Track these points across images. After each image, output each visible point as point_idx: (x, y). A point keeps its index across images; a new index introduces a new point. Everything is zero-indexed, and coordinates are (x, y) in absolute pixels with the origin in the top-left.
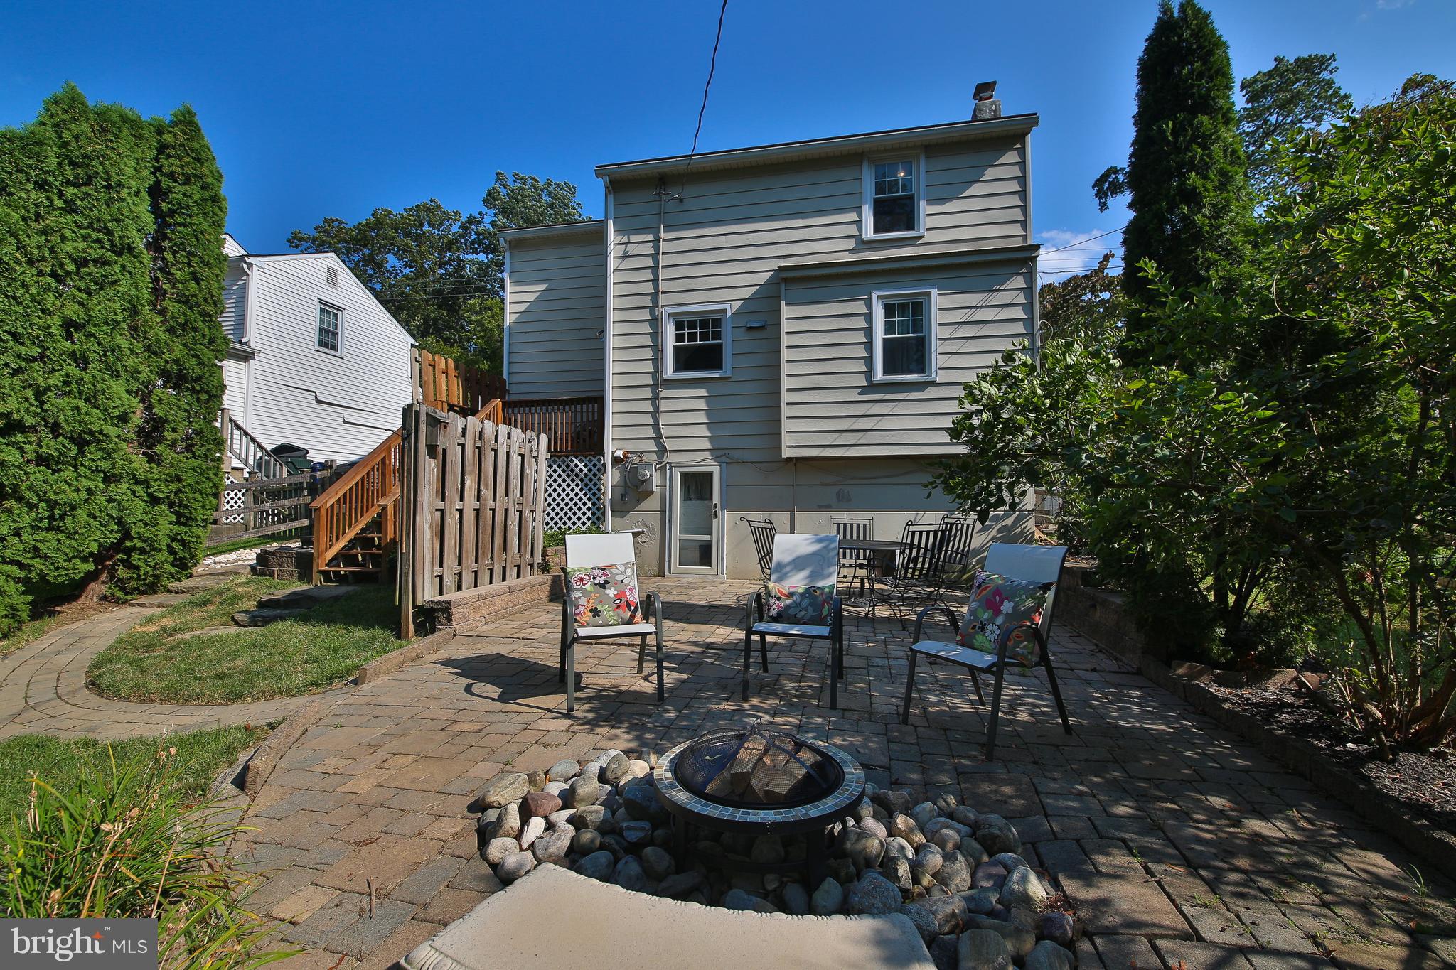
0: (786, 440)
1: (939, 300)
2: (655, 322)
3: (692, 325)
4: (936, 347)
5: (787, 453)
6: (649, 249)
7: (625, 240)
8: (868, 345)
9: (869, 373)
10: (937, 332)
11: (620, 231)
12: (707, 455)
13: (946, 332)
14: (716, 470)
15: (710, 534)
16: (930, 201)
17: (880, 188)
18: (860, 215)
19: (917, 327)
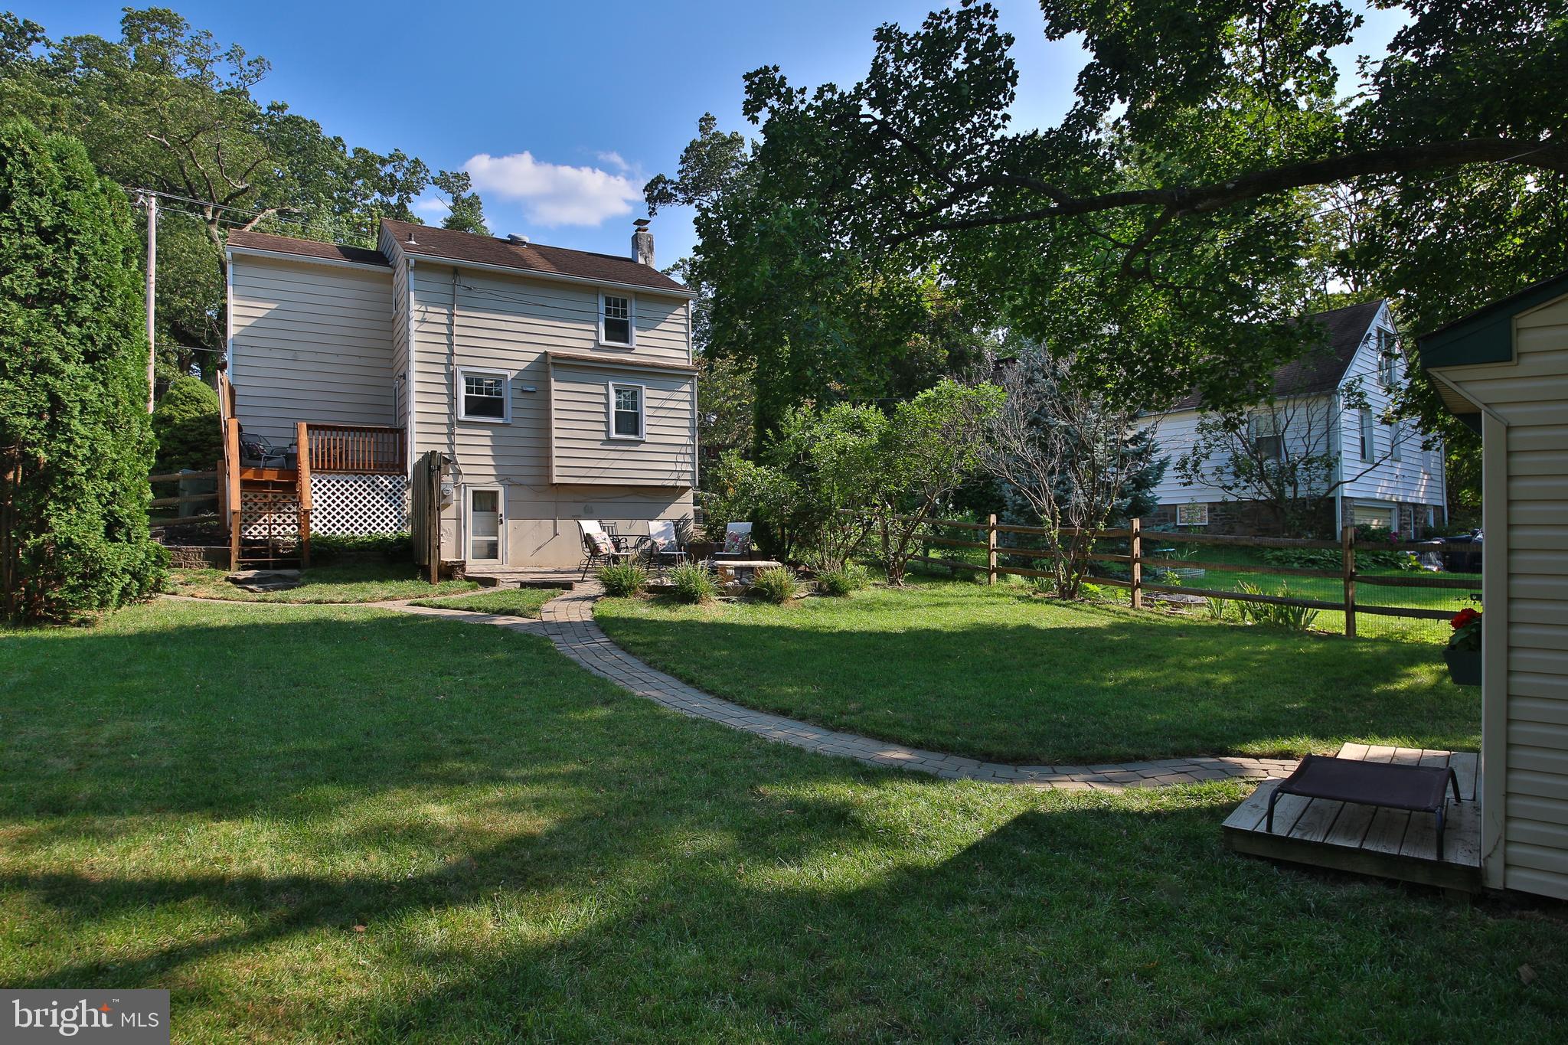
0: (556, 471)
1: (647, 392)
2: (451, 376)
3: (479, 382)
4: (645, 420)
5: (556, 480)
6: (444, 319)
7: (423, 309)
8: (607, 414)
9: (607, 432)
10: (646, 412)
11: (418, 301)
12: (493, 479)
13: (650, 412)
14: (501, 490)
15: (496, 534)
16: (639, 328)
17: (608, 311)
18: (598, 327)
19: (634, 406)
